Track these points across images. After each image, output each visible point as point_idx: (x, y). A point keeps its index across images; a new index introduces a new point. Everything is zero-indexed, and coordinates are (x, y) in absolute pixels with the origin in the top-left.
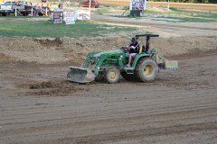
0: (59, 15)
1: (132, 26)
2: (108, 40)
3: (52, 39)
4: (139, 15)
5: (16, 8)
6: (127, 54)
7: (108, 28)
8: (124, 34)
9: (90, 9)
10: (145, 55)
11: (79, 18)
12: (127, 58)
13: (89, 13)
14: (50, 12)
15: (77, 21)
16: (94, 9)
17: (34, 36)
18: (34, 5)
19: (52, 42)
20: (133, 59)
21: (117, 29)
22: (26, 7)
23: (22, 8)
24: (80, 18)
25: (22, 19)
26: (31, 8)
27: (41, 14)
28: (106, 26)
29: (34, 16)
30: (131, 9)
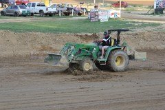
0: (95, 14)
1: (157, 22)
2: (136, 34)
3: (90, 34)
4: (162, 13)
5: (60, 9)
6: (100, 47)
7: (136, 24)
8: (149, 28)
9: (120, 8)
10: (116, 47)
11: (111, 17)
12: (101, 51)
13: (119, 12)
14: (87, 12)
15: (110, 19)
16: (123, 8)
17: (75, 32)
18: (74, 6)
19: (90, 37)
20: (105, 51)
21: (143, 25)
22: (68, 9)
23: (65, 10)
24: (113, 17)
25: (65, 18)
26: (72, 9)
27: (80, 14)
28: (134, 22)
29: (74, 16)
30: (155, 7)
